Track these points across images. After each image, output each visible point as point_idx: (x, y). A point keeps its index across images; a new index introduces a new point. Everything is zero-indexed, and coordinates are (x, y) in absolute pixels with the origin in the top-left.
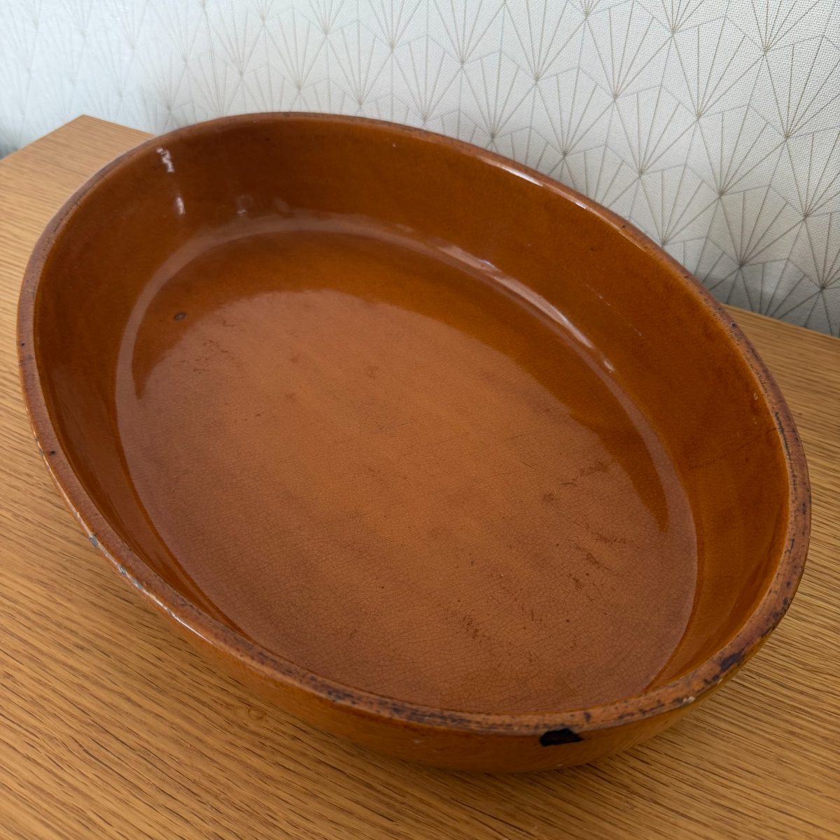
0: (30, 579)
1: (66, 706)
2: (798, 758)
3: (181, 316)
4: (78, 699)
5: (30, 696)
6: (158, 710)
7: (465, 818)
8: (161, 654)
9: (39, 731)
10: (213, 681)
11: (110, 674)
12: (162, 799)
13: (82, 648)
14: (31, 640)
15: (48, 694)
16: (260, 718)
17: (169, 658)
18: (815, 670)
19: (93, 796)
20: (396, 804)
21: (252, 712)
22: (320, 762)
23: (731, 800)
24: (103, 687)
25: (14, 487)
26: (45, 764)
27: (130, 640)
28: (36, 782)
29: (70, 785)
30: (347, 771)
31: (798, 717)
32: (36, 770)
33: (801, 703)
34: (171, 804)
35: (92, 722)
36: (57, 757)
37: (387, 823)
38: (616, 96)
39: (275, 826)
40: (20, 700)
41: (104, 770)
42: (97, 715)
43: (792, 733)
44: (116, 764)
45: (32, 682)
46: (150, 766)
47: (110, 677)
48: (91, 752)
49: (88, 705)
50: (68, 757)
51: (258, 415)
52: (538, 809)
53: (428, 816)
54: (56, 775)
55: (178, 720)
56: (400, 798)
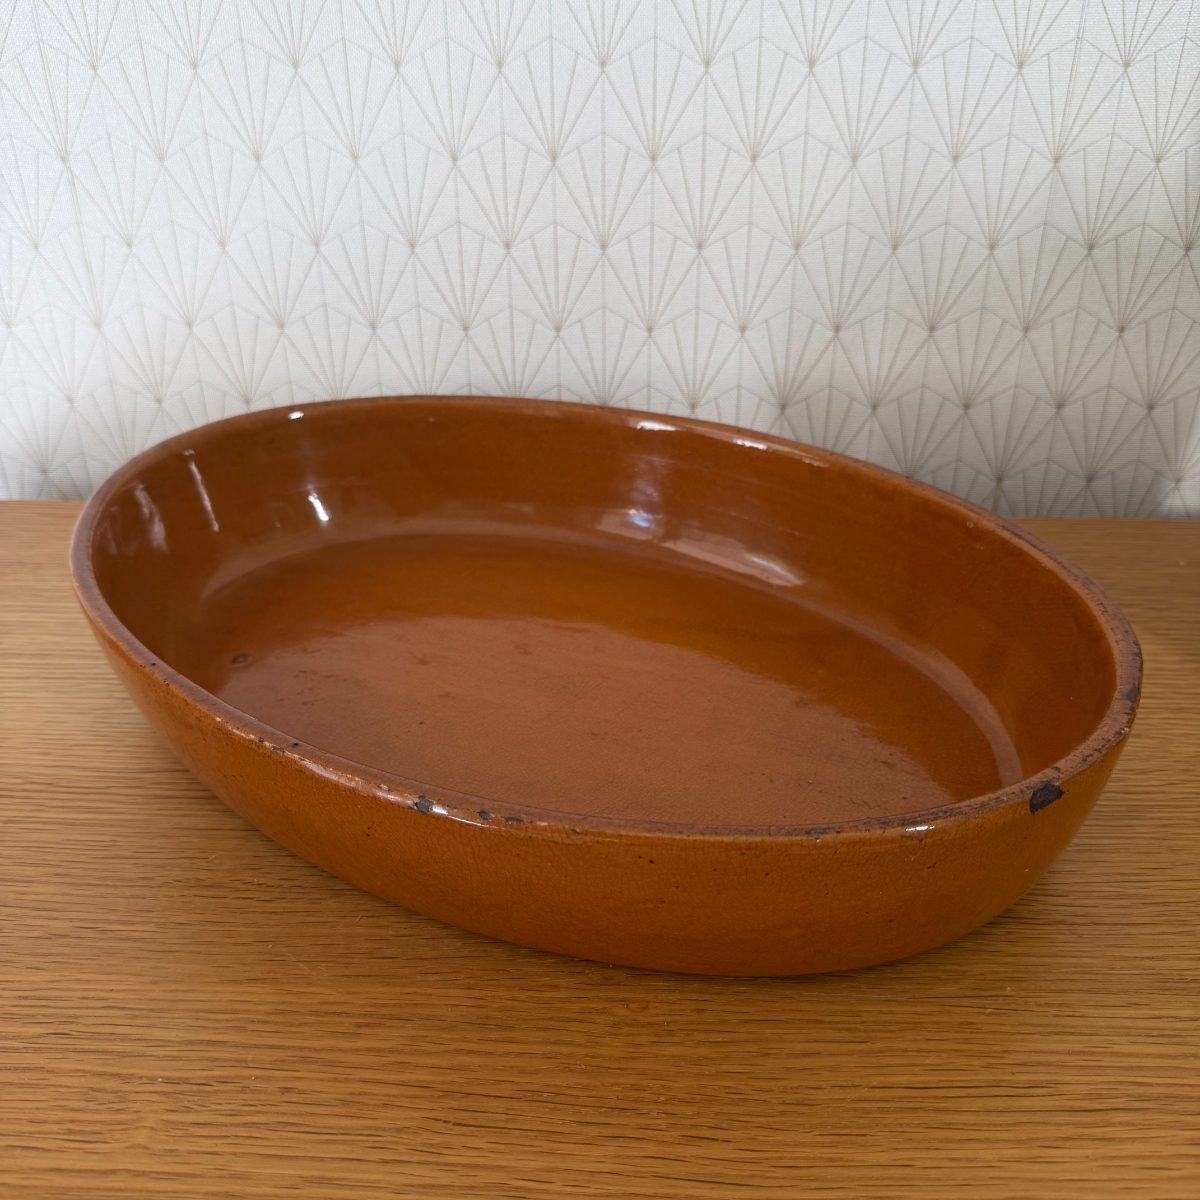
0: (235, 982)
1: (393, 1090)
2: (1185, 843)
3: (241, 659)
4: (404, 1077)
5: (336, 1100)
6: (516, 1048)
7: (935, 1009)
8: (476, 993)
9: (377, 1129)
10: (562, 994)
11: (427, 1036)
12: (593, 1131)
13: (367, 1025)
14: (290, 1043)
15: (357, 1087)
16: (646, 1008)
17: (489, 994)
18: (1143, 772)
19: (504, 1163)
20: (858, 1026)
21: (632, 1006)
22: (747, 1021)
23: (1158, 896)
24: (428, 1053)
25: (133, 897)
26: (416, 1158)
27: (426, 994)
28: (417, 1181)
29: (465, 1166)
30: (783, 1018)
31: (1159, 812)
32: (406, 1169)
33: (1153, 800)
34: (607, 1131)
35: (441, 1094)
36: (424, 1144)
37: (863, 1047)
38: (650, 329)
39: (746, 1100)
40: (324, 1108)
41: (496, 1132)
42: (443, 1083)
43: (1164, 826)
44: (507, 1121)
45: (325, 1084)
46: (553, 1105)
47: (428, 1039)
48: (465, 1122)
49: (422, 1078)
50: (438, 1139)
51: (421, 723)
52: (997, 973)
53: (898, 1023)
54: (438, 1164)
55: (549, 1048)
56: (857, 1019)
